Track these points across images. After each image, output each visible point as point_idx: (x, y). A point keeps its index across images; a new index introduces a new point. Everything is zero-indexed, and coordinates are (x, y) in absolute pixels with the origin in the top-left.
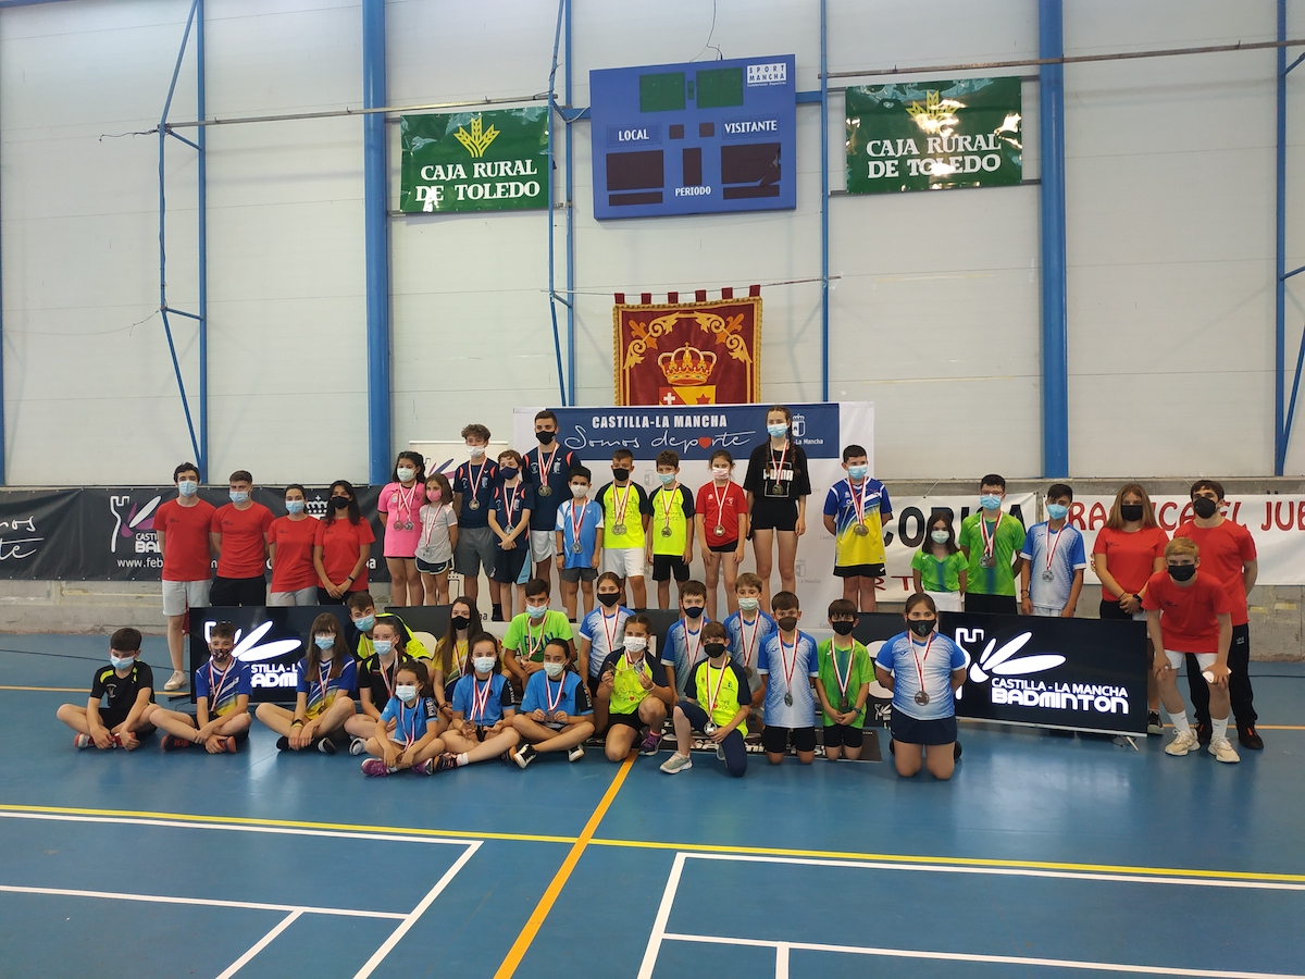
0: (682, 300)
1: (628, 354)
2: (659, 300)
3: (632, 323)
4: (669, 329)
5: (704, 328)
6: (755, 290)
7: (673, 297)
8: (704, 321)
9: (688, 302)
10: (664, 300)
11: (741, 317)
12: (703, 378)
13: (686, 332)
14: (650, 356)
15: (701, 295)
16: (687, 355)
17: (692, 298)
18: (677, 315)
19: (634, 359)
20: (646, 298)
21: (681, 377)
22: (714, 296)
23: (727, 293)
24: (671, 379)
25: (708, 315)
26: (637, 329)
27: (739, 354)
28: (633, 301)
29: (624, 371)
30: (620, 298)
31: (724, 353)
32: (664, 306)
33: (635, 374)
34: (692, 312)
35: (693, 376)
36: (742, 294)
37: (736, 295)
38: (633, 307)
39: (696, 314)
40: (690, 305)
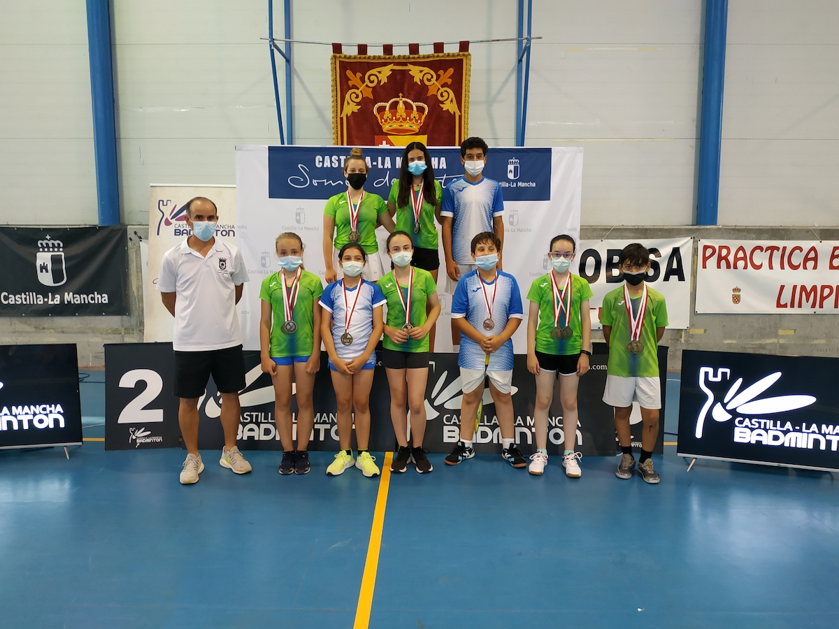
0: (396, 52)
1: (346, 103)
2: (375, 51)
3: (349, 73)
4: (384, 80)
5: (417, 80)
6: (464, 46)
7: (388, 49)
8: (417, 73)
9: (402, 54)
10: (379, 52)
11: (451, 71)
12: (416, 128)
13: (400, 84)
14: (366, 104)
15: (414, 48)
16: (401, 105)
17: (405, 51)
18: (391, 67)
19: (351, 108)
20: (363, 49)
21: (396, 126)
22: (426, 50)
23: (439, 47)
24: (386, 128)
25: (421, 68)
26: (354, 79)
27: (449, 106)
28: (350, 51)
29: (342, 119)
30: (337, 48)
31: (435, 104)
32: (379, 58)
33: (352, 122)
34: (405, 64)
35: (406, 126)
36: (452, 49)
37: (447, 50)
38: (350, 57)
39: (410, 67)
40: (404, 57)
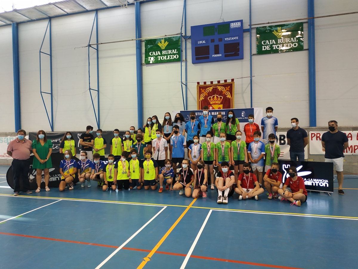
0: (214, 83)
1: (201, 97)
2: (208, 83)
3: (201, 89)
4: (211, 90)
5: (220, 90)
6: (233, 80)
7: (212, 82)
8: (220, 88)
9: (215, 84)
10: (209, 83)
11: (229, 87)
12: (219, 103)
13: (215, 91)
14: (206, 97)
15: (219, 82)
16: (215, 97)
17: (216, 83)
18: (213, 87)
20: (205, 83)
21: (214, 102)
22: (222, 82)
23: (226, 81)
24: (211, 103)
26: (203, 91)
27: (229, 96)
28: (202, 84)
29: (199, 101)
30: (198, 83)
31: (225, 96)
32: (209, 85)
33: (202, 102)
34: (217, 86)
35: (217, 102)
36: (229, 81)
37: (228, 81)
38: (202, 85)
40: (216, 84)
